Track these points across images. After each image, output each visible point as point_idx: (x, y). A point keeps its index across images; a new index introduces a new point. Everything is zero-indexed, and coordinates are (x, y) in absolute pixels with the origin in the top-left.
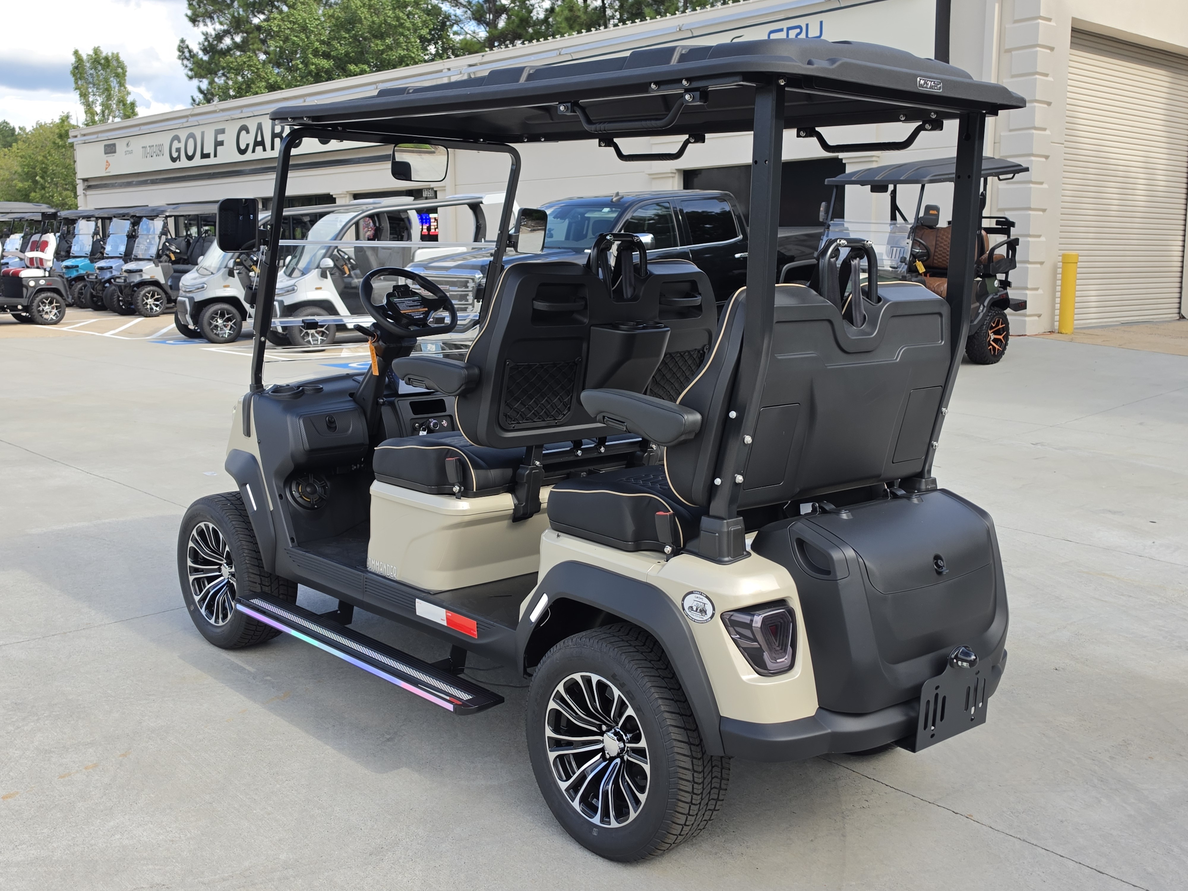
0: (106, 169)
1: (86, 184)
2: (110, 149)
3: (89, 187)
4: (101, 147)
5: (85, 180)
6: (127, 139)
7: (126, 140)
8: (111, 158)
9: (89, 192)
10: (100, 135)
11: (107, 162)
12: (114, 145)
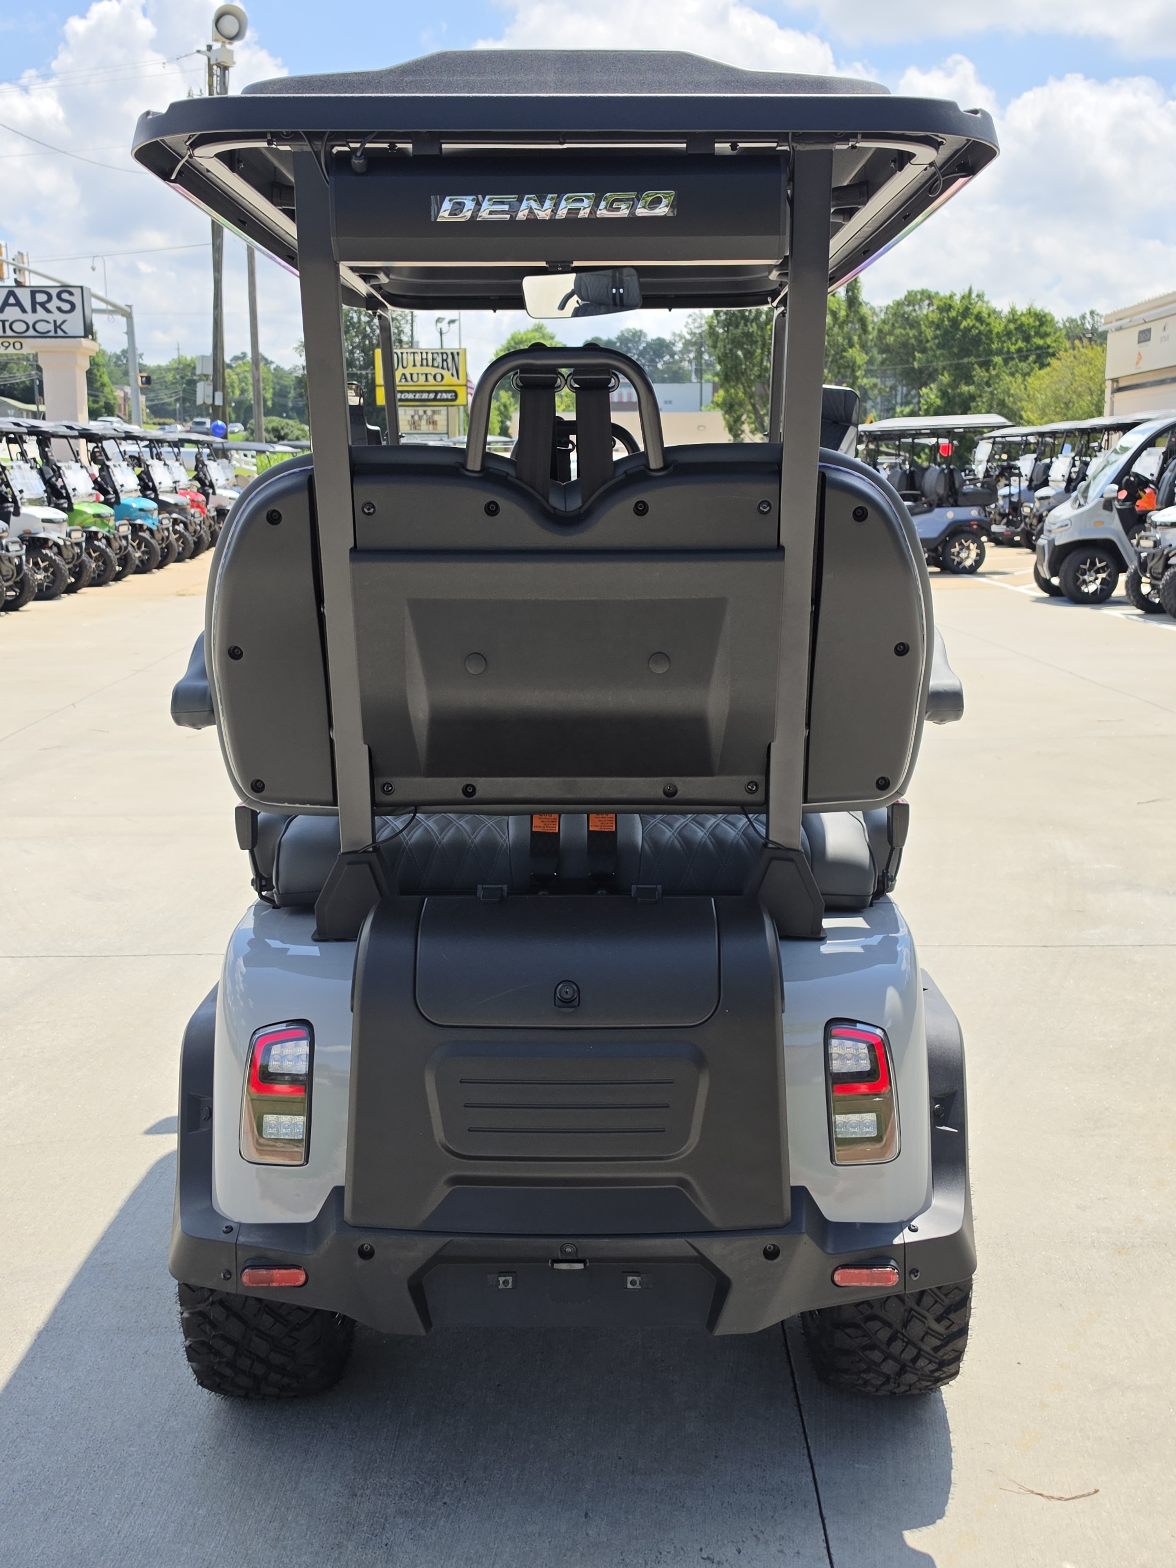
0: (1137, 363)
1: (1115, 384)
2: (1145, 336)
3: (1120, 390)
4: (1134, 334)
5: (1115, 380)
6: (1164, 321)
7: (1161, 323)
8: (1146, 347)
9: (1119, 396)
10: (1135, 318)
11: (1139, 354)
12: (1149, 330)
